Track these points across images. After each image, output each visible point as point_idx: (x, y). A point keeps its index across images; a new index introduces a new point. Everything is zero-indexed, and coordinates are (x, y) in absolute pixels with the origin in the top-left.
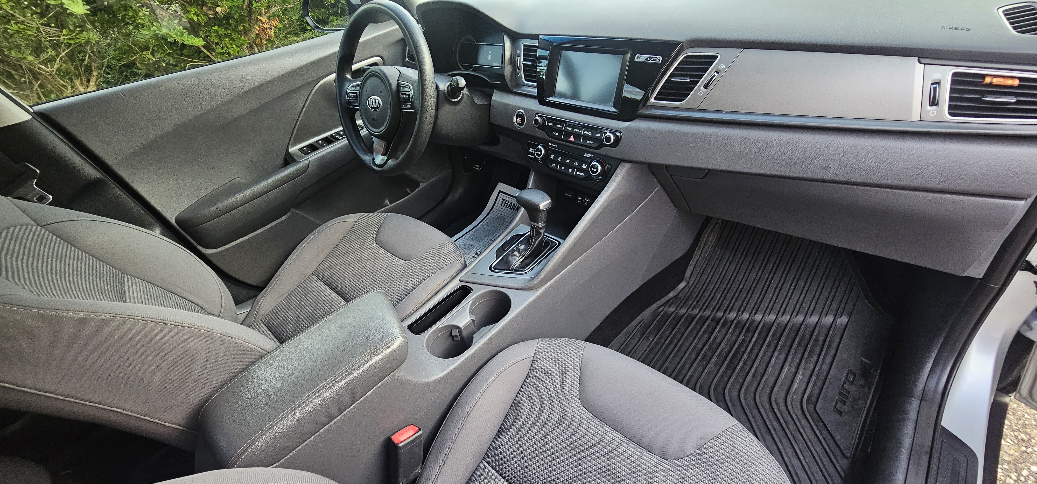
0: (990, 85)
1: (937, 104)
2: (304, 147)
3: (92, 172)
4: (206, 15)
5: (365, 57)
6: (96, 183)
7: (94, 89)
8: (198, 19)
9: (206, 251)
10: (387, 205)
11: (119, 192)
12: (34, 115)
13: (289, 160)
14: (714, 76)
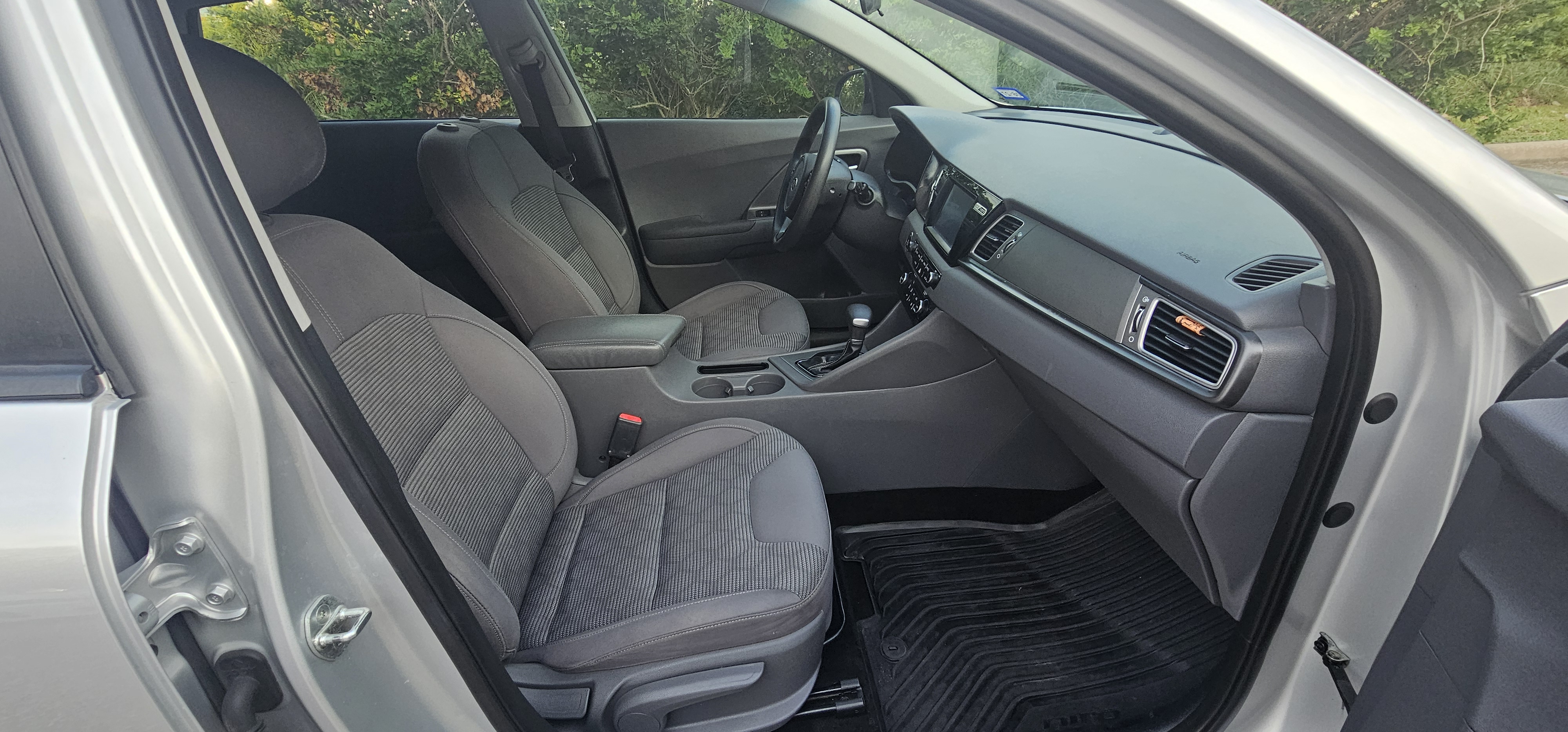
0: (1179, 325)
1: (1136, 331)
2: (762, 210)
3: (606, 173)
4: (837, 71)
5: (849, 146)
6: (606, 181)
7: (718, 117)
8: (827, 72)
9: (648, 263)
10: (821, 297)
11: (614, 192)
12: (595, 126)
13: (745, 216)
14: (1012, 242)
